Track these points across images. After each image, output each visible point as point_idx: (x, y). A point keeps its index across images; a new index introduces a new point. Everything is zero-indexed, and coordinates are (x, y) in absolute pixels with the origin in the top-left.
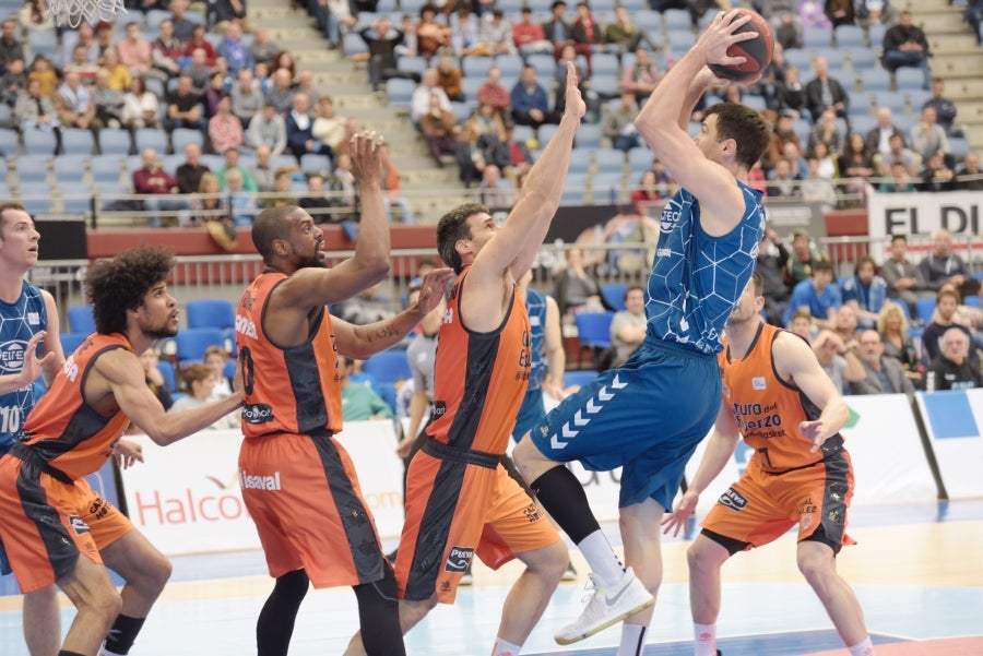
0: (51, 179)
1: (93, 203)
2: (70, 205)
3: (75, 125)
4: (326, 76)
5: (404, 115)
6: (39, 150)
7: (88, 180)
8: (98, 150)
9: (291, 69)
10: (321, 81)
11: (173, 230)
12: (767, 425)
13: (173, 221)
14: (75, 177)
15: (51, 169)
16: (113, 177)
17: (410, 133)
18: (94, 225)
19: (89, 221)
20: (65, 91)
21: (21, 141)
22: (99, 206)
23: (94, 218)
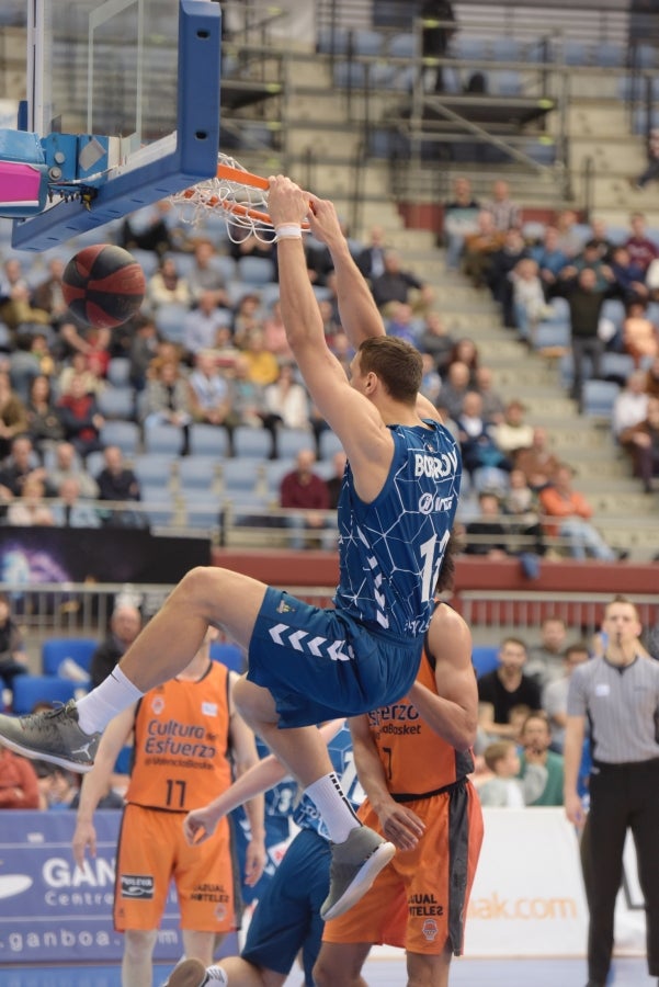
0: (174, 486)
1: (221, 518)
2: (195, 518)
3: (206, 421)
4: (511, 375)
5: (604, 427)
6: (163, 449)
7: (218, 489)
8: (232, 452)
9: (473, 364)
10: (504, 381)
11: (316, 555)
12: (201, 755)
13: (317, 544)
14: (202, 484)
15: (175, 473)
16: (247, 486)
17: (609, 449)
18: (222, 543)
19: (216, 540)
20: (198, 380)
21: (142, 438)
22: (230, 519)
23: (222, 535)
